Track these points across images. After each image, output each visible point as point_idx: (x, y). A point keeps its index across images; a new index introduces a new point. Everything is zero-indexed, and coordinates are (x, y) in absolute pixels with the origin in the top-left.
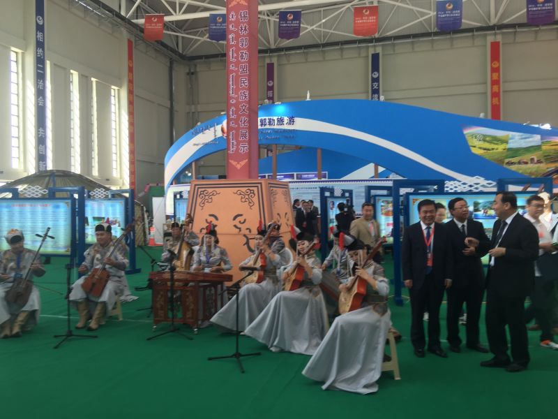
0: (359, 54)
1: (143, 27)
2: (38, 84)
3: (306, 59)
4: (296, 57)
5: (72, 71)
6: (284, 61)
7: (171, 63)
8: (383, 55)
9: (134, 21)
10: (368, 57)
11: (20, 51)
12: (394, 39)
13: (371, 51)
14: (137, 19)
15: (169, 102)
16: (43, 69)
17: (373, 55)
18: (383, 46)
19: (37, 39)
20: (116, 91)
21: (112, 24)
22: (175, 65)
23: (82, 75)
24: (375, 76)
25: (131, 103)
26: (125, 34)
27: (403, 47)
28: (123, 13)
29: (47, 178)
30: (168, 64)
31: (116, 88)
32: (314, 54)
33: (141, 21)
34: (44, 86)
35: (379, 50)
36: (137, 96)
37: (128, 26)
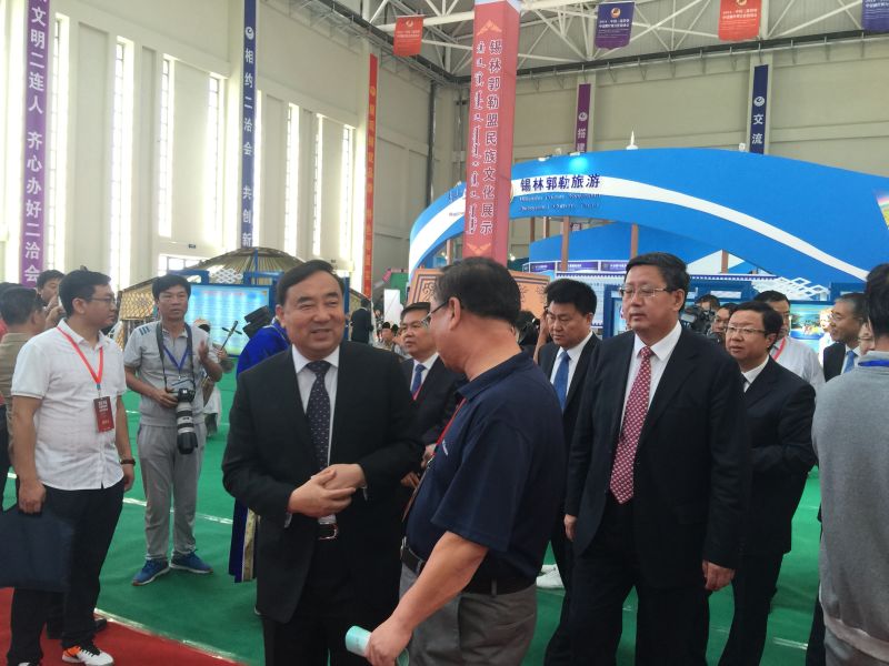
0: (734, 68)
1: (393, 35)
2: (244, 125)
3: (644, 77)
4: (627, 74)
5: (291, 105)
6: (607, 80)
7: (433, 87)
8: (774, 68)
9: (381, 27)
10: (748, 71)
11: (222, 78)
12: (795, 43)
13: (754, 62)
14: (385, 23)
15: (427, 147)
16: (252, 103)
17: (756, 68)
18: (775, 53)
19: (245, 60)
20: (351, 132)
21: (349, 33)
22: (438, 90)
23: (305, 110)
24: (758, 104)
25: (370, 149)
26: (366, 47)
27: (810, 54)
28: (365, 17)
29: (248, 259)
30: (429, 90)
31: (351, 128)
32: (658, 70)
33: (390, 27)
34: (253, 128)
35: (768, 60)
36: (379, 138)
37: (371, 35)
